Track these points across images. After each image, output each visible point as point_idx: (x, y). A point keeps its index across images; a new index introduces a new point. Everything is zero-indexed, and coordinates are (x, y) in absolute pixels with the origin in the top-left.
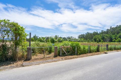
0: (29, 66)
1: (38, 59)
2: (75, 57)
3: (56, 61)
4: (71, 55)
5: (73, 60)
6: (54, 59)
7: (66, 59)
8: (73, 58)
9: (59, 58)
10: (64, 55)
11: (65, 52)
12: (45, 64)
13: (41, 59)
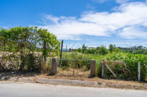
2: (134, 86)
4: (126, 79)
5: (124, 91)
8: (129, 87)
12: (65, 87)
13: (69, 76)
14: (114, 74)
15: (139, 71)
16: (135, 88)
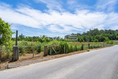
0: (16, 67)
1: (26, 59)
3: (47, 61)
4: (60, 53)
6: (44, 58)
7: (56, 58)
8: (63, 56)
9: (48, 57)
10: (54, 53)
11: (55, 51)
13: (30, 59)
14: (56, 52)
15: (65, 49)
16: (65, 56)
